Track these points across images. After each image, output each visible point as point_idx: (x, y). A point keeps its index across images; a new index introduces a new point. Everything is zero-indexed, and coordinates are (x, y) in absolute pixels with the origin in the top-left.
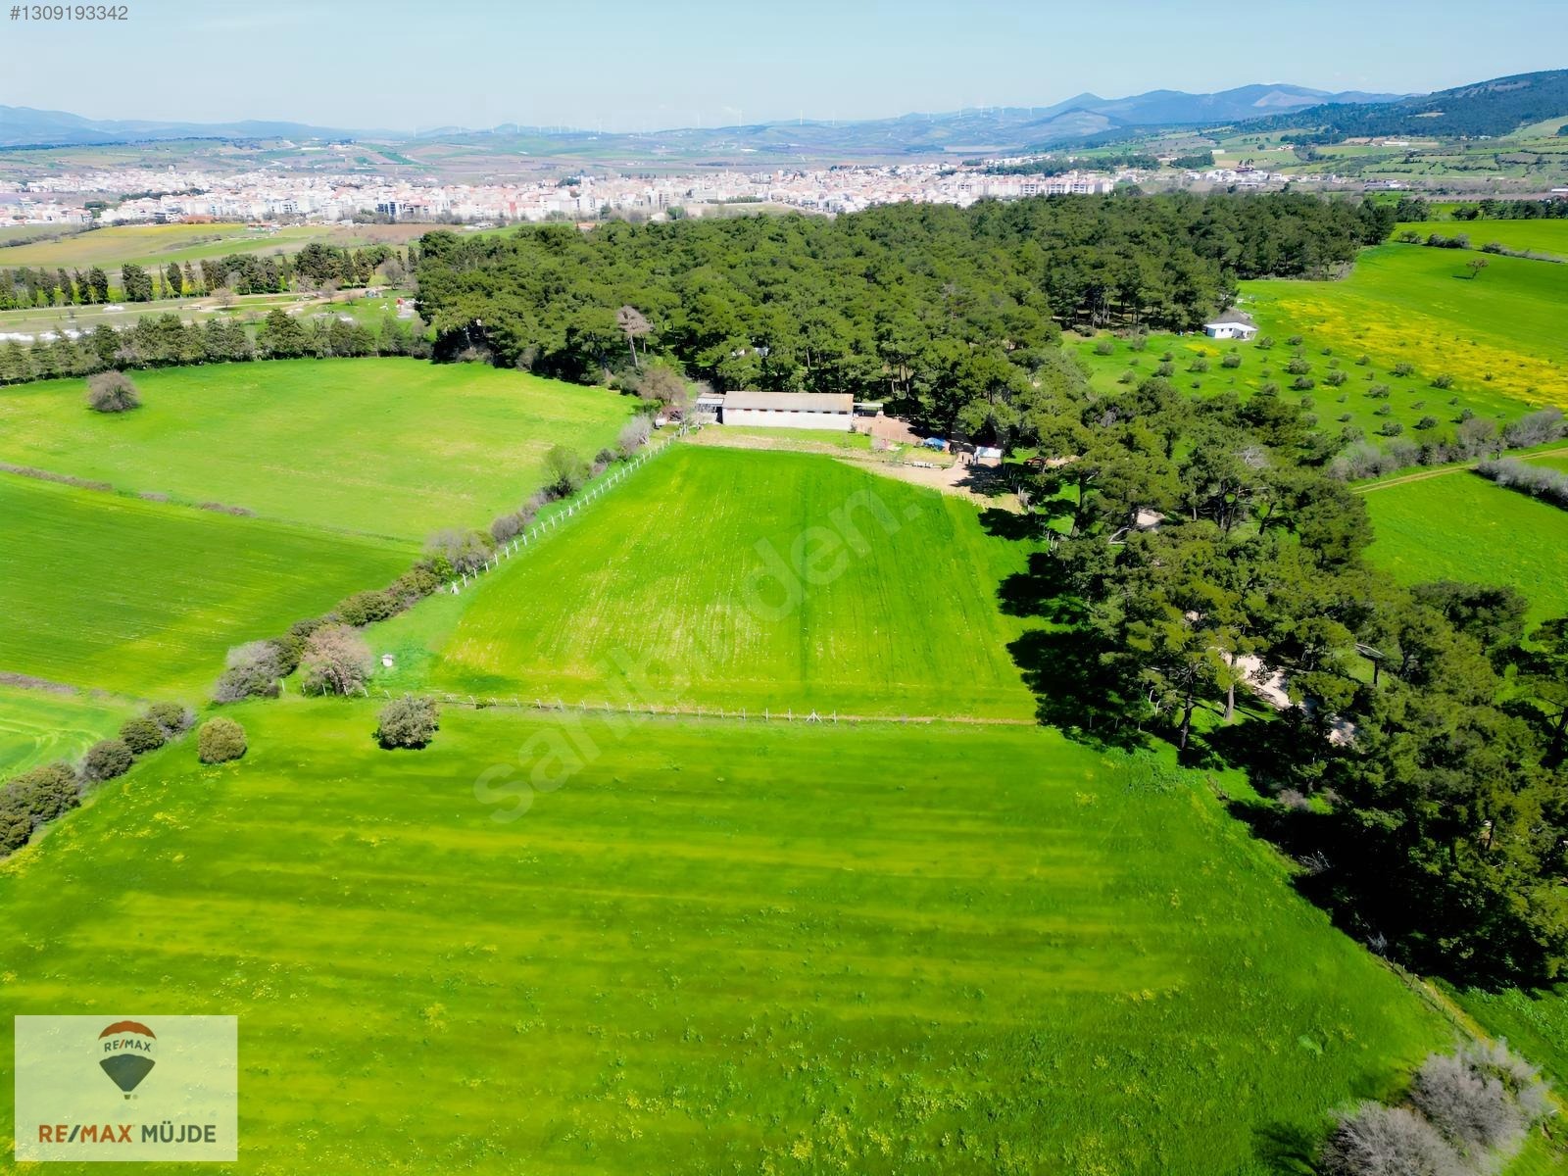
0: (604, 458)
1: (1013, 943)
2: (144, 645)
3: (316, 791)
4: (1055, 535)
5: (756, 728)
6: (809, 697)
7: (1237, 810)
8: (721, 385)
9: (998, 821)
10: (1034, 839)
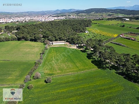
0: (45, 49)
1: (110, 88)
2: (10, 78)
3: (44, 89)
4: (87, 52)
5: (78, 74)
9: (102, 78)
10: (105, 79)
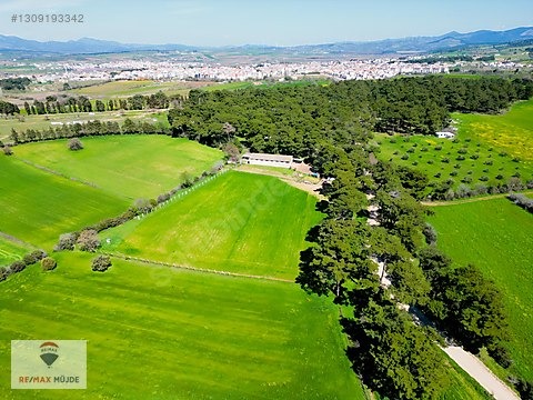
0: (205, 175)
1: (243, 359)
5: (205, 275)
6: (226, 266)
7: (344, 322)
8: (253, 150)
9: (262, 316)
10: (270, 324)
